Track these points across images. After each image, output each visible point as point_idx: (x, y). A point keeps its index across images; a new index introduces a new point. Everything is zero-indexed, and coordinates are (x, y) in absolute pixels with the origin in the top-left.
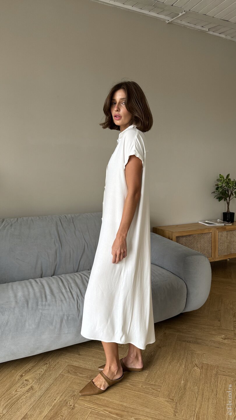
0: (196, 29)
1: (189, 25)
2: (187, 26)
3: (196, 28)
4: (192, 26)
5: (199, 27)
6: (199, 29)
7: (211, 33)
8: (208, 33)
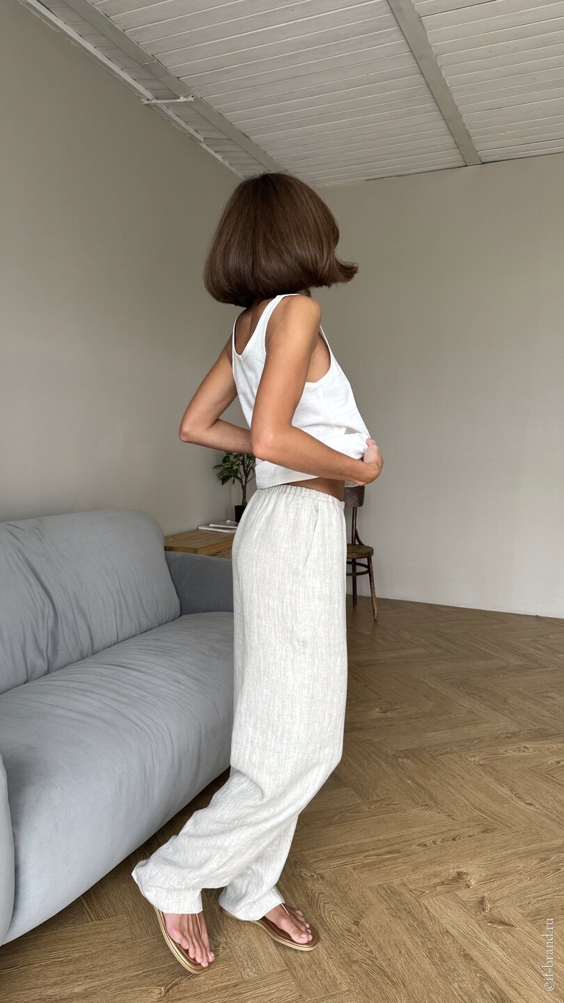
0: (185, 132)
1: (177, 119)
2: (175, 121)
3: (186, 130)
4: (183, 124)
5: (191, 130)
6: (190, 134)
7: (204, 146)
8: (200, 144)
